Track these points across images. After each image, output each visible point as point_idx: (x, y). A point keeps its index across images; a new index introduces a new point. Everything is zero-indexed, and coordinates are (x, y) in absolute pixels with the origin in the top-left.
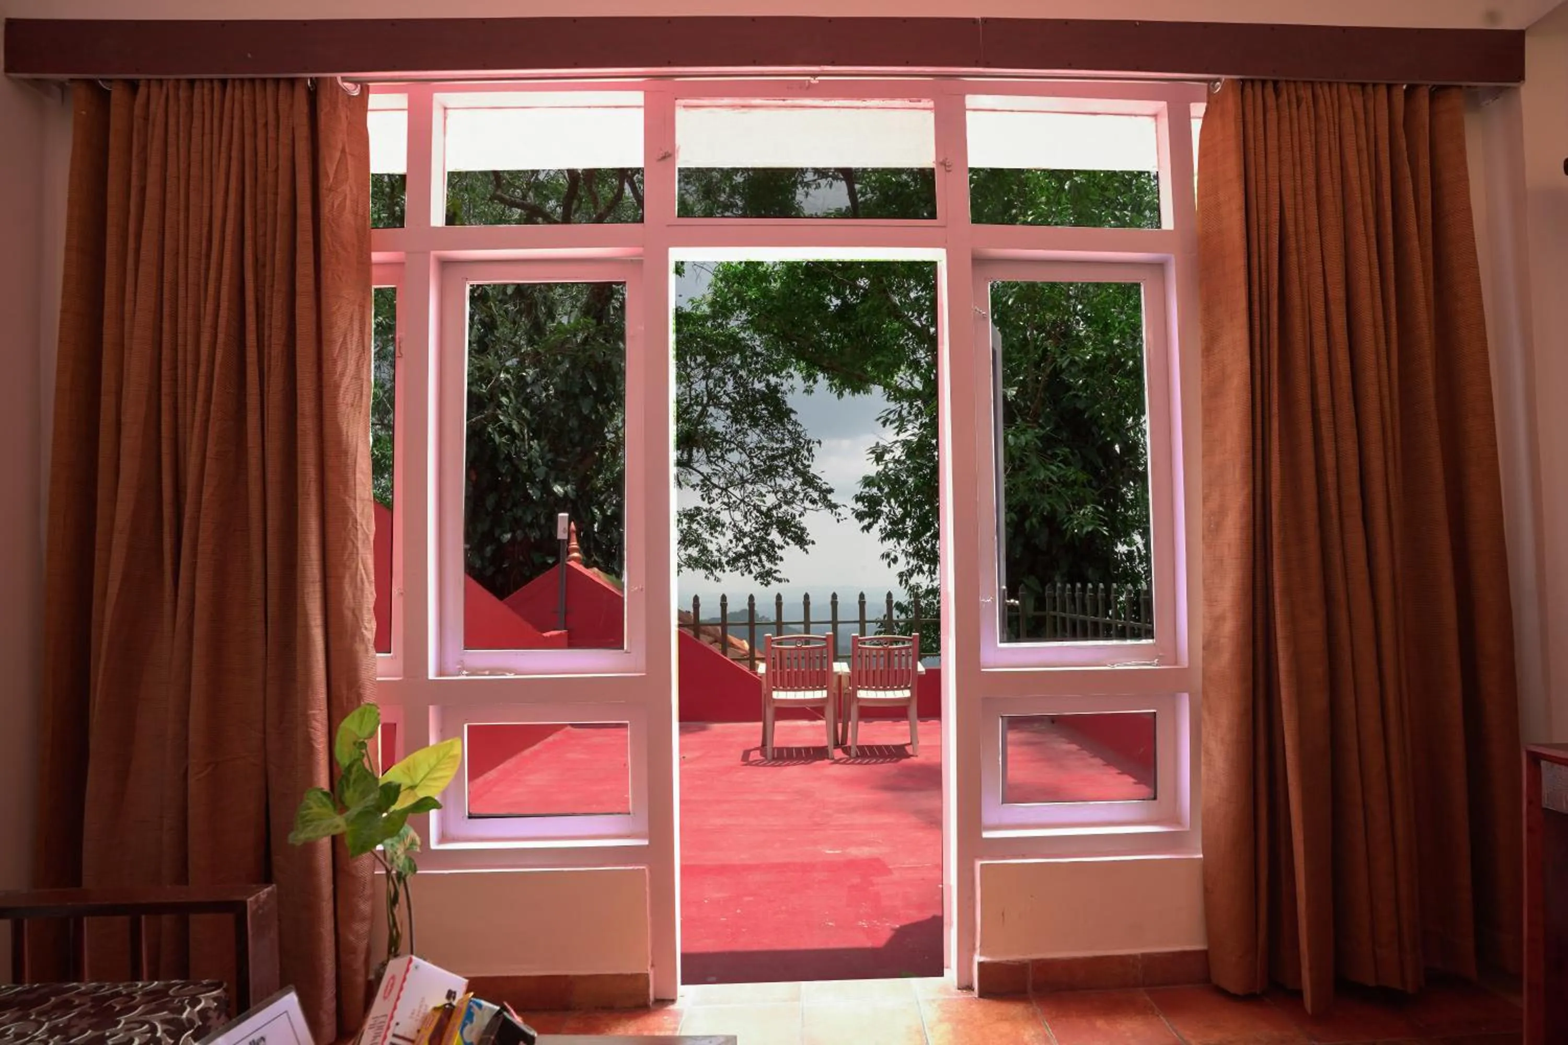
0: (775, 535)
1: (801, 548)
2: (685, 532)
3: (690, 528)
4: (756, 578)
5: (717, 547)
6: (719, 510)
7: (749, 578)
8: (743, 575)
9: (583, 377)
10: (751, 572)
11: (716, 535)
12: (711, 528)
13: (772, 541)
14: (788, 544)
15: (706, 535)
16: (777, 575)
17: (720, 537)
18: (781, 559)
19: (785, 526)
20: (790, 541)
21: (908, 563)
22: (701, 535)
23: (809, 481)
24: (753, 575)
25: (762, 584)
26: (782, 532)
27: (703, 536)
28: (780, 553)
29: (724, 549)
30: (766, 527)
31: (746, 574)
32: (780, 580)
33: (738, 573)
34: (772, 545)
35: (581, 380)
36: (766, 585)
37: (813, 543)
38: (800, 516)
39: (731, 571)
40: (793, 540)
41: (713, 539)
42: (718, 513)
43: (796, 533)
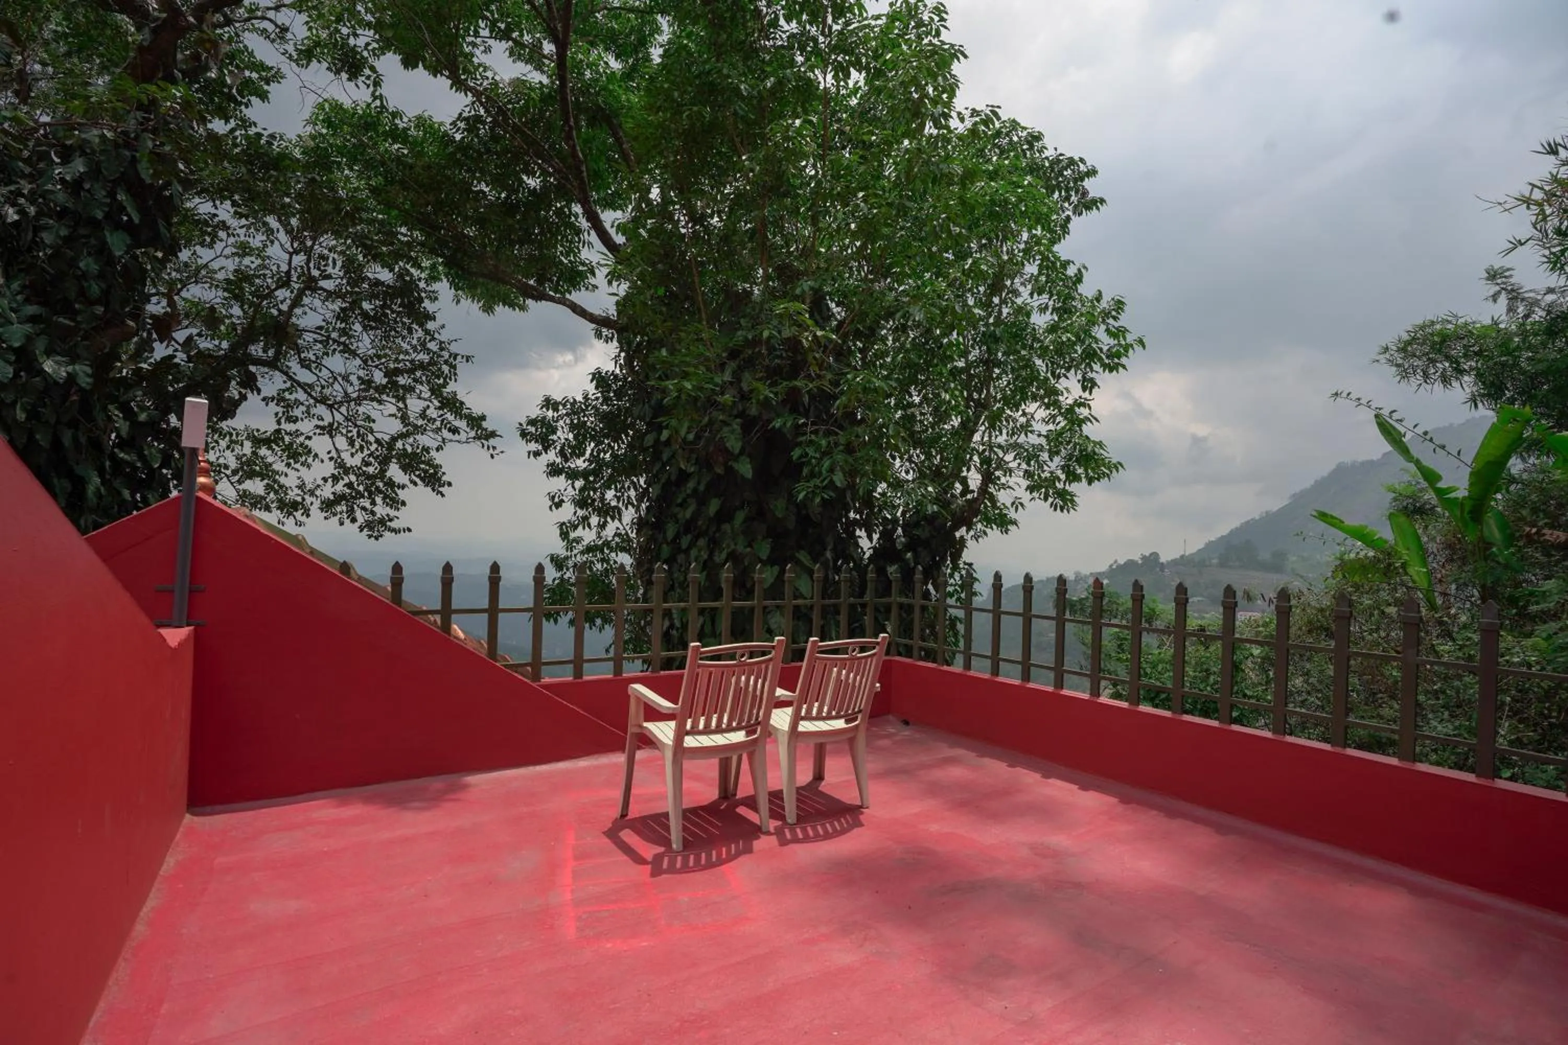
0: (395, 472)
1: (433, 490)
2: (244, 459)
3: (254, 453)
4: (361, 529)
5: (298, 482)
6: (311, 434)
7: (351, 529)
8: (342, 524)
9: (112, 195)
10: (354, 520)
11: (298, 466)
12: (289, 457)
13: (390, 479)
14: (415, 484)
15: (279, 466)
16: (392, 525)
17: (303, 470)
18: (404, 503)
19: (410, 462)
20: (417, 480)
21: (575, 513)
22: (271, 465)
23: (452, 404)
24: (357, 524)
25: (370, 536)
26: (405, 468)
27: (275, 467)
28: (402, 494)
29: (309, 486)
30: (384, 462)
31: (347, 522)
32: (396, 531)
33: (335, 520)
34: (391, 484)
35: (108, 201)
36: (377, 538)
37: (450, 484)
38: (437, 450)
39: (326, 518)
40: (422, 479)
41: (289, 471)
42: (309, 438)
43: (426, 471)
